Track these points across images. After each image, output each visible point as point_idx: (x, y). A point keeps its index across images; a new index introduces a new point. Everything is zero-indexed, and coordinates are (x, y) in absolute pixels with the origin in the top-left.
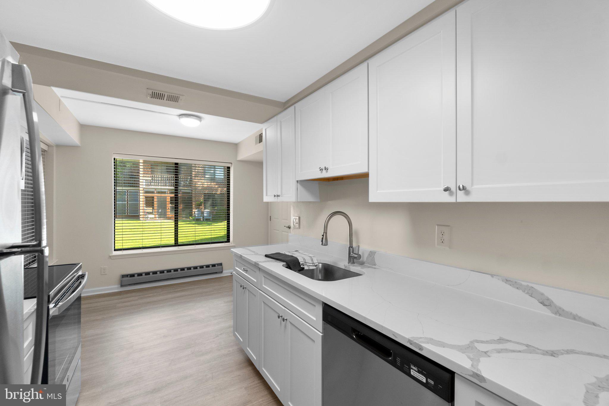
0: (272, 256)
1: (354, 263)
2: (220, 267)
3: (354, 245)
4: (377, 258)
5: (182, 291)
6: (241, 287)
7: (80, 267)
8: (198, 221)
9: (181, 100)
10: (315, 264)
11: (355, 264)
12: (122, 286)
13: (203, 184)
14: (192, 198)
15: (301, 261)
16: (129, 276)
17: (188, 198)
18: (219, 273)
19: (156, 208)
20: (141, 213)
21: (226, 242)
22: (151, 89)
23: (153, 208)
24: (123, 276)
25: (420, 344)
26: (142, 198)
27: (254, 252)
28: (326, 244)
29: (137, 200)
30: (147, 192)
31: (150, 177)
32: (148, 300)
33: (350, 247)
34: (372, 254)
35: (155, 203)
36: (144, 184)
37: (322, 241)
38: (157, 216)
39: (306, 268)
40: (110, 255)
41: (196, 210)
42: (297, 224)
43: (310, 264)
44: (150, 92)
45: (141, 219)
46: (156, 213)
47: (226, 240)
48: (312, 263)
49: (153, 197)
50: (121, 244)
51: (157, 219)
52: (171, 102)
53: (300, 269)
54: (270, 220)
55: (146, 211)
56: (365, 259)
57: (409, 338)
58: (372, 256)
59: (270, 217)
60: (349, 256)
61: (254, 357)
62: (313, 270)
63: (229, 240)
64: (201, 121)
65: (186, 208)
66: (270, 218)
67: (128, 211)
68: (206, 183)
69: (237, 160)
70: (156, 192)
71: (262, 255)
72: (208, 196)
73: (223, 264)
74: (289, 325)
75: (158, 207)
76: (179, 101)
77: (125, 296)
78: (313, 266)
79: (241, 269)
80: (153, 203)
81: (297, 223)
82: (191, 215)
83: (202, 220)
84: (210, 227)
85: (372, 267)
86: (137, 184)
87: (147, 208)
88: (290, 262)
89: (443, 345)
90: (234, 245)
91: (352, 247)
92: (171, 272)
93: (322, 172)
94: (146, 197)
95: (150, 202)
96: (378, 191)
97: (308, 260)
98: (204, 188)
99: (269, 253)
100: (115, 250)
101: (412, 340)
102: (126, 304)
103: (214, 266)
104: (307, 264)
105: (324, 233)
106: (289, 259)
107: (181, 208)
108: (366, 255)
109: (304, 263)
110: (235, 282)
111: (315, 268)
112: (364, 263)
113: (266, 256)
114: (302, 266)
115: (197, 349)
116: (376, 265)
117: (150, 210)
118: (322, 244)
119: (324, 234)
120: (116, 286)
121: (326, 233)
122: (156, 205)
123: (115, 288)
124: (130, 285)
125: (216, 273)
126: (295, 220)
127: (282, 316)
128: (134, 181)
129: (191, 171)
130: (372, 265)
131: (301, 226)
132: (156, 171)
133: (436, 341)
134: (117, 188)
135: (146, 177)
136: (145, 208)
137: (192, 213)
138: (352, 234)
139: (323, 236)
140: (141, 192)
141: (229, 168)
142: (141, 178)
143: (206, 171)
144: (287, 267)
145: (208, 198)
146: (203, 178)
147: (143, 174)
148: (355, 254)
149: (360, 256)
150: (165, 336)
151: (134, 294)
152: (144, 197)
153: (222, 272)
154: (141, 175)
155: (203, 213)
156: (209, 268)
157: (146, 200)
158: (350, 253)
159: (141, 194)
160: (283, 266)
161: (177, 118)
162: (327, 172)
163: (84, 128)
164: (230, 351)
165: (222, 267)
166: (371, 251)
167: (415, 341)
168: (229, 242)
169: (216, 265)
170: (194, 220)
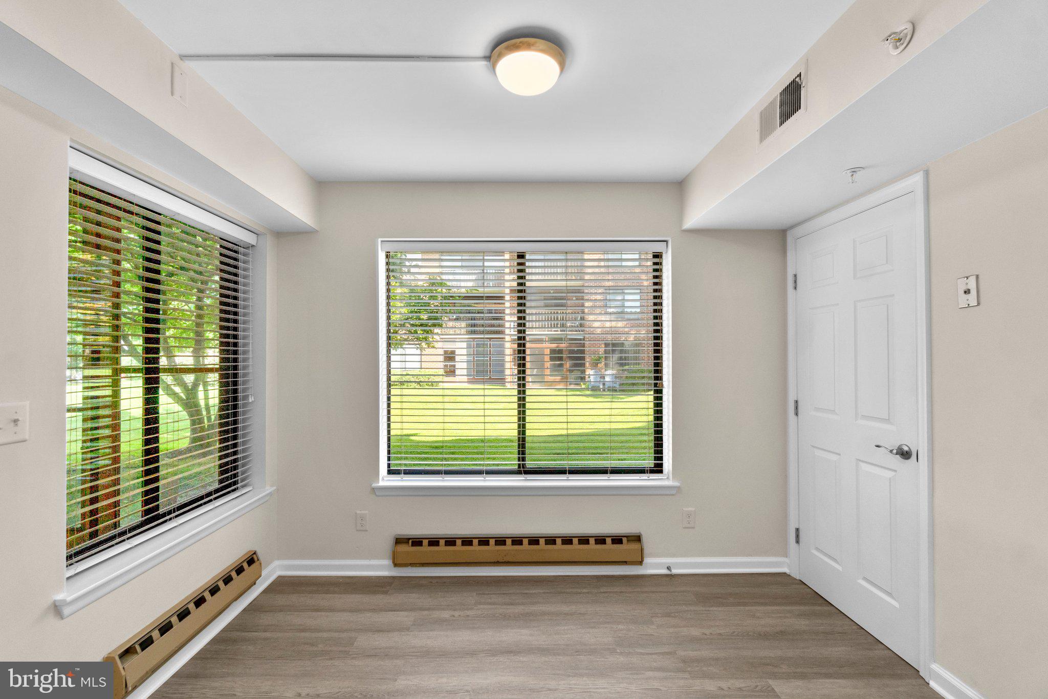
2: (634, 546)
8: (595, 391)
12: (396, 565)
14: (584, 349)
16: (410, 541)
18: (632, 564)
21: (652, 471)
24: (399, 541)
40: (374, 485)
41: (591, 371)
47: (651, 466)
54: (797, 414)
59: (796, 402)
63: (661, 465)
65: (576, 366)
66: (796, 408)
69: (683, 230)
73: (644, 539)
83: (601, 388)
90: (676, 484)
92: (505, 544)
103: (617, 540)
120: (384, 562)
123: (380, 568)
124: (414, 564)
125: (625, 563)
153: (641, 563)
155: (603, 377)
165: (642, 550)
168: (661, 472)
169: (624, 540)
170: (588, 389)
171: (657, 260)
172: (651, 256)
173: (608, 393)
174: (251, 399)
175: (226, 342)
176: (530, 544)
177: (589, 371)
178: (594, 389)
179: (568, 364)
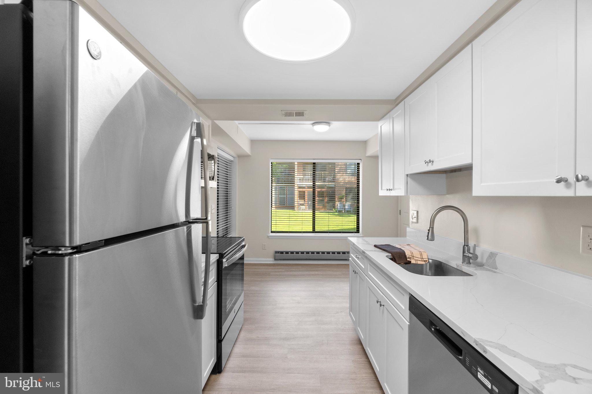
0: (380, 247)
1: (469, 263)
3: (471, 244)
4: (498, 260)
5: (317, 271)
6: (354, 271)
7: (244, 240)
8: (340, 213)
9: (305, 114)
10: (424, 259)
11: (471, 265)
12: (275, 260)
13: (345, 180)
14: (335, 192)
15: (408, 254)
16: (280, 252)
17: (332, 192)
18: (348, 260)
19: (306, 200)
20: (296, 205)
21: (355, 232)
22: (284, 111)
23: (304, 200)
24: (276, 252)
25: (484, 346)
26: (296, 193)
27: (367, 242)
28: (433, 239)
29: (293, 194)
30: (300, 188)
31: (302, 175)
32: (291, 273)
33: (465, 245)
34: (492, 255)
35: (306, 196)
36: (298, 181)
37: (428, 236)
38: (307, 207)
39: (413, 262)
40: (268, 235)
41: (338, 203)
42: (415, 219)
43: (418, 259)
44: (284, 112)
45: (295, 209)
46: (307, 205)
47: (356, 231)
48: (421, 258)
49: (304, 192)
50: (275, 228)
51: (307, 209)
52: (299, 117)
53: (406, 262)
54: (400, 214)
55: (300, 203)
56: (484, 261)
57: (476, 339)
58: (493, 259)
59: (400, 210)
60: (464, 256)
61: (362, 337)
62: (422, 265)
63: (359, 231)
64: (330, 126)
65: (330, 201)
66: (400, 212)
67: (287, 202)
68: (347, 179)
69: (366, 156)
70: (306, 187)
71: (372, 245)
72: (350, 190)
74: (385, 311)
75: (308, 199)
76: (304, 115)
77: (277, 267)
78: (421, 261)
79: (354, 256)
80: (304, 196)
81: (415, 217)
82: (334, 207)
83: (343, 211)
84: (341, 218)
85: (492, 271)
86: (293, 181)
87: (300, 201)
88: (396, 254)
89: (515, 354)
90: (363, 236)
91: (467, 246)
92: (309, 254)
93: (428, 165)
94: (300, 192)
95: (302, 196)
96: (482, 184)
97: (416, 254)
98: (345, 183)
99: (378, 243)
100: (272, 232)
101: (478, 341)
102: (277, 273)
103: (344, 253)
104: (415, 258)
105: (430, 227)
106: (396, 251)
107: (326, 200)
108: (486, 256)
109: (411, 257)
110: (350, 267)
111: (424, 263)
112: (483, 265)
113: (375, 246)
114: (408, 259)
115: (320, 319)
116: (498, 268)
117: (302, 202)
118: (428, 239)
119: (430, 229)
120: (272, 259)
121: (433, 228)
122: (306, 198)
123: (271, 261)
124: (280, 260)
126: (413, 215)
127: (380, 302)
128: (291, 179)
129: (335, 169)
130: (493, 269)
131: (419, 221)
132: (307, 170)
133: (510, 349)
134: (273, 185)
135: (299, 175)
136: (299, 201)
137: (335, 205)
138: (467, 231)
139: (429, 230)
140: (296, 187)
141: (358, 164)
142: (296, 177)
143: (347, 168)
144: (391, 259)
145: (350, 192)
146: (344, 175)
147: (298, 173)
148: (470, 253)
149: (476, 257)
150: (298, 303)
151: (282, 267)
152: (298, 192)
154: (296, 174)
155: (344, 206)
156: (339, 255)
157: (299, 194)
158: (465, 252)
159: (296, 190)
160: (387, 256)
161: (311, 126)
162: (432, 164)
163: (253, 142)
164: (346, 327)
166: (491, 252)
167: (480, 342)
168: (359, 233)
169: (346, 253)
170: (336, 212)
171: (358, 165)
172: (356, 164)
173: (347, 214)
174: (233, 208)
175: (226, 191)
176: (317, 254)
177: (337, 203)
178: (340, 212)
179: (326, 199)
